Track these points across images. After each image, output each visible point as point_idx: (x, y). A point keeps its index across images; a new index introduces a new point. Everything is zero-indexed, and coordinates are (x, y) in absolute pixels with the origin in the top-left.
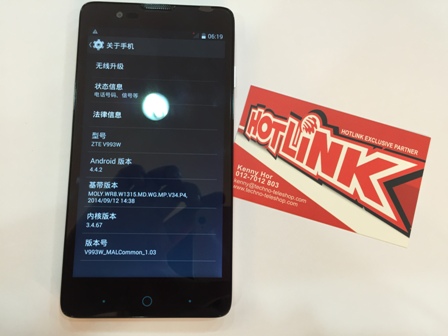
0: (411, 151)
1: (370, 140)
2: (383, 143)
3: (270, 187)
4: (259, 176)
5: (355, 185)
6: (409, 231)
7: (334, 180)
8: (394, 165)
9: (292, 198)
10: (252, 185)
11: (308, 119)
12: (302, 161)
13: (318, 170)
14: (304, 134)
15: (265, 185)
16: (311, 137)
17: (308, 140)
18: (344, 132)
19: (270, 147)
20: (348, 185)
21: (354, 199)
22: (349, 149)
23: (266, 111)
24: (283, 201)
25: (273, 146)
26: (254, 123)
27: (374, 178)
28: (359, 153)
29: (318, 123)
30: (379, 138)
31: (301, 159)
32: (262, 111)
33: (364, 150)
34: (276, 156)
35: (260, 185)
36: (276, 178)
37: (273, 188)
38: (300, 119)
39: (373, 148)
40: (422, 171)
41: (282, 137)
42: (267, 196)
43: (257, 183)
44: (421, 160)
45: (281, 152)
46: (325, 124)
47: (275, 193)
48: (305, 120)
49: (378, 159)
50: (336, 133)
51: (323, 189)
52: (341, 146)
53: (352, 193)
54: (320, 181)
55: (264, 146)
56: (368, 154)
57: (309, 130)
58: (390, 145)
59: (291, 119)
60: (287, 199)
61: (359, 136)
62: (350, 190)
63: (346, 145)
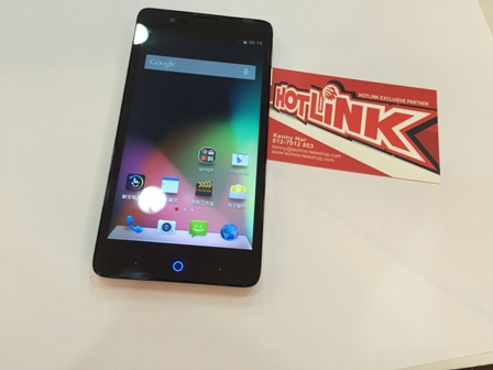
0: (422, 103)
1: (385, 99)
2: (397, 100)
3: (306, 149)
4: (294, 140)
5: (381, 138)
6: (439, 169)
7: (362, 136)
8: (410, 116)
9: (327, 155)
10: (289, 149)
11: (327, 89)
12: (329, 123)
13: (345, 129)
14: (327, 101)
15: (301, 147)
16: (333, 102)
17: (331, 106)
18: (360, 95)
19: (298, 115)
20: (375, 138)
21: (383, 149)
22: (369, 109)
23: (289, 86)
24: (320, 159)
25: (301, 114)
26: (280, 98)
27: (397, 129)
28: (378, 111)
29: (337, 91)
30: (392, 96)
31: (328, 122)
32: (286, 87)
33: (382, 108)
34: (306, 122)
35: (297, 147)
36: (310, 140)
37: (309, 149)
38: (320, 89)
39: (389, 105)
40: (436, 118)
41: (307, 106)
42: (304, 156)
43: (293, 146)
44: (433, 109)
45: (309, 118)
46: (343, 91)
47: (312, 152)
48: (325, 90)
49: (396, 114)
50: (354, 97)
51: (353, 143)
52: (361, 107)
53: (380, 144)
54: (350, 138)
55: (294, 115)
56: (386, 111)
57: (331, 97)
58: (403, 101)
59: (312, 91)
60: (323, 157)
61: (375, 97)
62: (378, 142)
63: (366, 106)
